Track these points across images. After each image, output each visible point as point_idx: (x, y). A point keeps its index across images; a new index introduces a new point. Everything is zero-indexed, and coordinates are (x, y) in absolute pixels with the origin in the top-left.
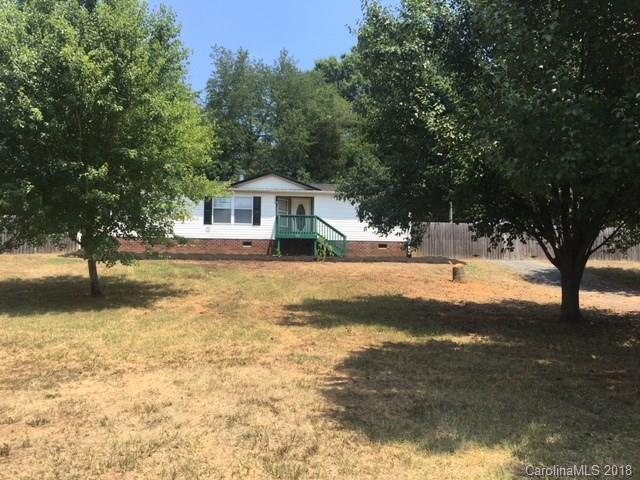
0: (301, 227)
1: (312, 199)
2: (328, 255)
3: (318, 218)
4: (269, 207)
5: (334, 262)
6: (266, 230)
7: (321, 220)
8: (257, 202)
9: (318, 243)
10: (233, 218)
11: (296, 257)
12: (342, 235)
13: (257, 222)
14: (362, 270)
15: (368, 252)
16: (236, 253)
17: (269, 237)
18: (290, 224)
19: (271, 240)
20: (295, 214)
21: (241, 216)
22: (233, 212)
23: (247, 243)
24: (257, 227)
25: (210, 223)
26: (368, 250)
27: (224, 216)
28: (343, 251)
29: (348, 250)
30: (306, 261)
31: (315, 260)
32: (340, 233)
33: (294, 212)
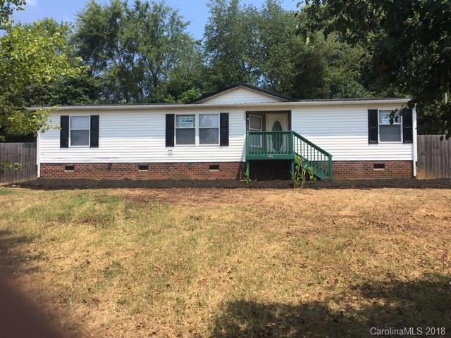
0: (277, 146)
1: (289, 113)
2: (308, 179)
3: (296, 135)
4: (238, 124)
5: (317, 188)
6: (235, 151)
7: (299, 137)
8: (224, 119)
9: (296, 164)
10: (197, 139)
11: (269, 183)
12: (326, 154)
13: (225, 142)
14: (358, 203)
15: (360, 175)
16: (200, 178)
17: (238, 159)
18: (265, 144)
19: (241, 163)
20: (270, 130)
21: (206, 136)
22: (197, 132)
23: (214, 166)
24: (224, 148)
25: (173, 145)
26: (360, 171)
27: (187, 137)
28: (328, 174)
29: (334, 173)
30: (279, 188)
31: (292, 186)
32: (323, 152)
33: (269, 129)
